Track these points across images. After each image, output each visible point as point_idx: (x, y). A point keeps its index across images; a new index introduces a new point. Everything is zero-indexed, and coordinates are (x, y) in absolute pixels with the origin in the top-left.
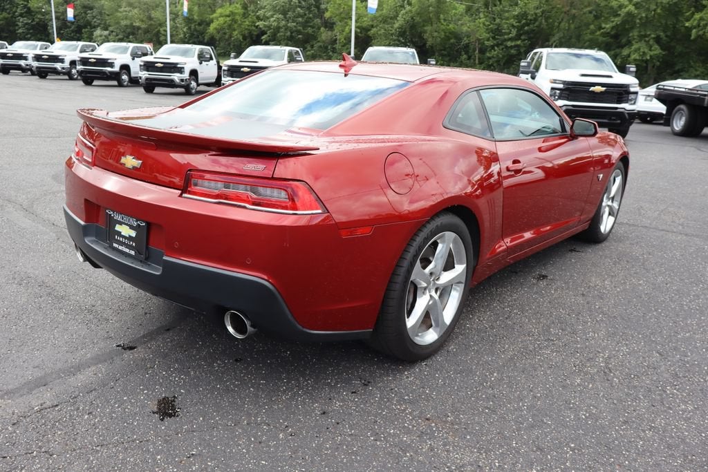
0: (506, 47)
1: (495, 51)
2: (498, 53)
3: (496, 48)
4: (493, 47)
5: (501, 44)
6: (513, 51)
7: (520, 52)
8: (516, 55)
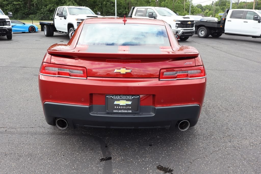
0: (14, 4)
1: (9, 6)
2: (11, 7)
3: (9, 5)
4: (7, 5)
5: (11, 3)
6: (18, 7)
7: (21, 7)
8: (19, 8)
